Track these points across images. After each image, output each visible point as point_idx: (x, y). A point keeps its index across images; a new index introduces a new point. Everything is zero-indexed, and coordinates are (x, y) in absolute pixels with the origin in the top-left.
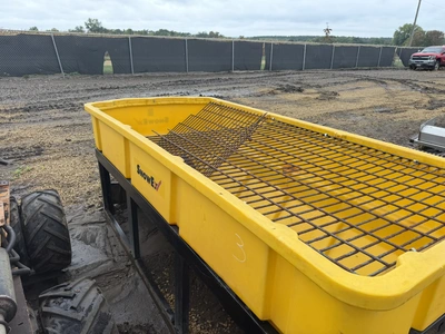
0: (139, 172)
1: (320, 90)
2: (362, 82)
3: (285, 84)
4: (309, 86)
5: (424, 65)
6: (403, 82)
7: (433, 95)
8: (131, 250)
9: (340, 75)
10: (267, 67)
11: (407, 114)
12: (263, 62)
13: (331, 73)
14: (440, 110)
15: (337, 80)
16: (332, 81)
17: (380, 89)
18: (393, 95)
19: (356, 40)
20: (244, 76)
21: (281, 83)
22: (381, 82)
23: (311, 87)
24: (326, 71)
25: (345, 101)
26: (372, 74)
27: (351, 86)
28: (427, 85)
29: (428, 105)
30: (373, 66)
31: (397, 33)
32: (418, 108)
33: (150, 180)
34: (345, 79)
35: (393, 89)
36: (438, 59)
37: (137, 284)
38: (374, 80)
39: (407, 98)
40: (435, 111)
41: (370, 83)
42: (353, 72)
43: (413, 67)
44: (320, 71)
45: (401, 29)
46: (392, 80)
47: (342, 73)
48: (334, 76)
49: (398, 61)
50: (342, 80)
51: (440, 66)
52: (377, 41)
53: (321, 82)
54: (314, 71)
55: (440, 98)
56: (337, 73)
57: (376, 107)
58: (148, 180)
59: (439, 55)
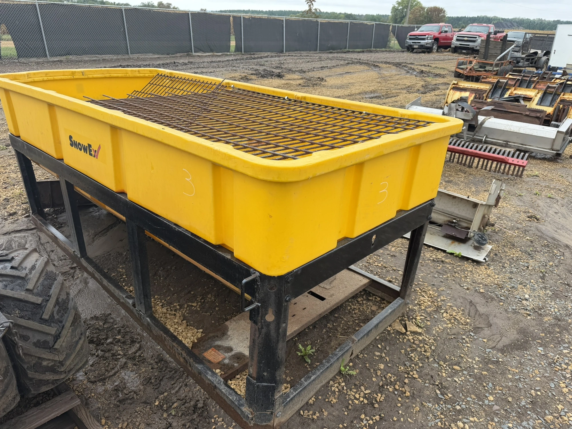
0: (74, 144)
1: (304, 75)
2: (353, 66)
3: (261, 68)
4: (290, 71)
5: (422, 47)
6: (398, 65)
7: (429, 79)
8: (75, 249)
9: (328, 58)
10: (238, 49)
11: (398, 98)
12: (233, 43)
13: (316, 55)
14: (433, 93)
15: (324, 64)
16: (318, 65)
17: (373, 74)
18: (385, 79)
19: (348, 16)
20: (209, 60)
21: (257, 67)
22: (374, 65)
23: (294, 72)
24: (311, 53)
25: (332, 87)
26: (364, 57)
27: (339, 70)
28: (424, 69)
29: (422, 89)
30: (367, 48)
31: (394, 10)
32: (410, 93)
33: (87, 149)
34: (334, 63)
35: (386, 73)
36: (436, 39)
37: (86, 283)
38: (367, 64)
39: (400, 82)
40: (428, 95)
41: (362, 67)
42: (344, 55)
43: (410, 49)
44: (304, 53)
45: (399, 3)
46: (386, 63)
47: (330, 55)
48: (320, 59)
49: (394, 42)
50: (330, 63)
51: (439, 47)
52: (372, 18)
53: (305, 66)
54: (298, 53)
55: (434, 82)
56: (324, 56)
57: (366, 93)
58: (85, 150)
59: (437, 35)
